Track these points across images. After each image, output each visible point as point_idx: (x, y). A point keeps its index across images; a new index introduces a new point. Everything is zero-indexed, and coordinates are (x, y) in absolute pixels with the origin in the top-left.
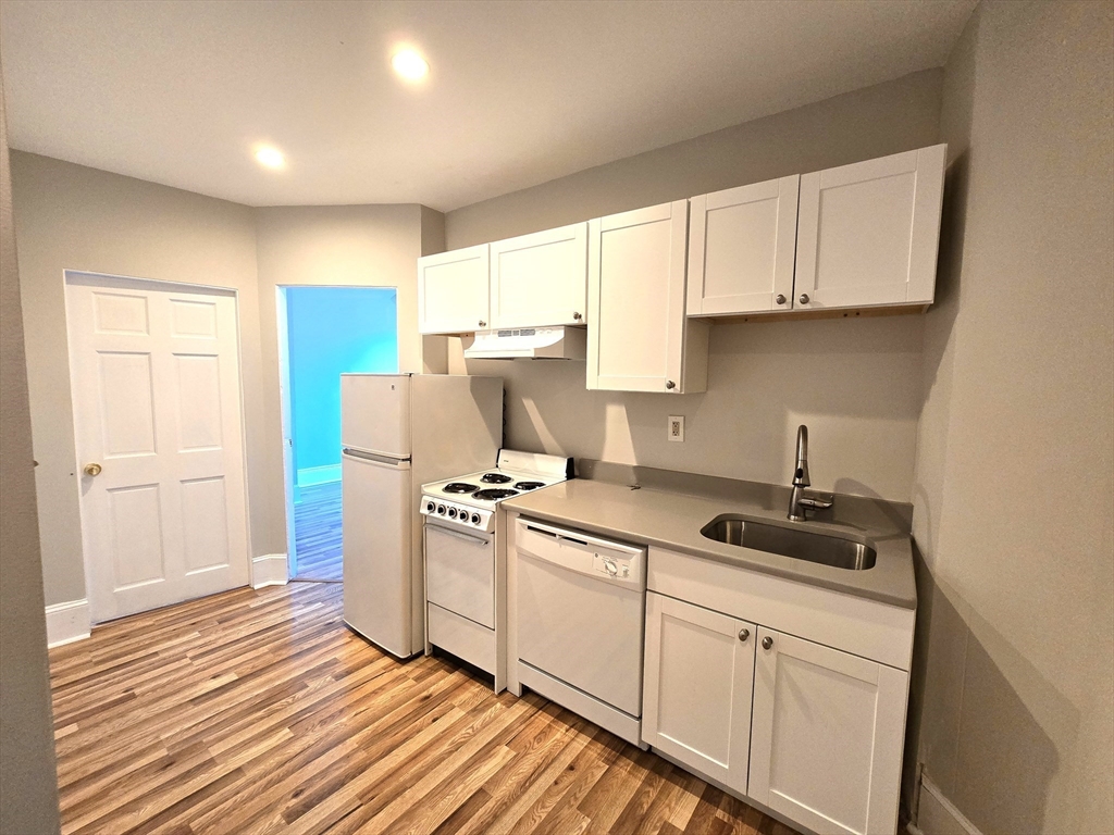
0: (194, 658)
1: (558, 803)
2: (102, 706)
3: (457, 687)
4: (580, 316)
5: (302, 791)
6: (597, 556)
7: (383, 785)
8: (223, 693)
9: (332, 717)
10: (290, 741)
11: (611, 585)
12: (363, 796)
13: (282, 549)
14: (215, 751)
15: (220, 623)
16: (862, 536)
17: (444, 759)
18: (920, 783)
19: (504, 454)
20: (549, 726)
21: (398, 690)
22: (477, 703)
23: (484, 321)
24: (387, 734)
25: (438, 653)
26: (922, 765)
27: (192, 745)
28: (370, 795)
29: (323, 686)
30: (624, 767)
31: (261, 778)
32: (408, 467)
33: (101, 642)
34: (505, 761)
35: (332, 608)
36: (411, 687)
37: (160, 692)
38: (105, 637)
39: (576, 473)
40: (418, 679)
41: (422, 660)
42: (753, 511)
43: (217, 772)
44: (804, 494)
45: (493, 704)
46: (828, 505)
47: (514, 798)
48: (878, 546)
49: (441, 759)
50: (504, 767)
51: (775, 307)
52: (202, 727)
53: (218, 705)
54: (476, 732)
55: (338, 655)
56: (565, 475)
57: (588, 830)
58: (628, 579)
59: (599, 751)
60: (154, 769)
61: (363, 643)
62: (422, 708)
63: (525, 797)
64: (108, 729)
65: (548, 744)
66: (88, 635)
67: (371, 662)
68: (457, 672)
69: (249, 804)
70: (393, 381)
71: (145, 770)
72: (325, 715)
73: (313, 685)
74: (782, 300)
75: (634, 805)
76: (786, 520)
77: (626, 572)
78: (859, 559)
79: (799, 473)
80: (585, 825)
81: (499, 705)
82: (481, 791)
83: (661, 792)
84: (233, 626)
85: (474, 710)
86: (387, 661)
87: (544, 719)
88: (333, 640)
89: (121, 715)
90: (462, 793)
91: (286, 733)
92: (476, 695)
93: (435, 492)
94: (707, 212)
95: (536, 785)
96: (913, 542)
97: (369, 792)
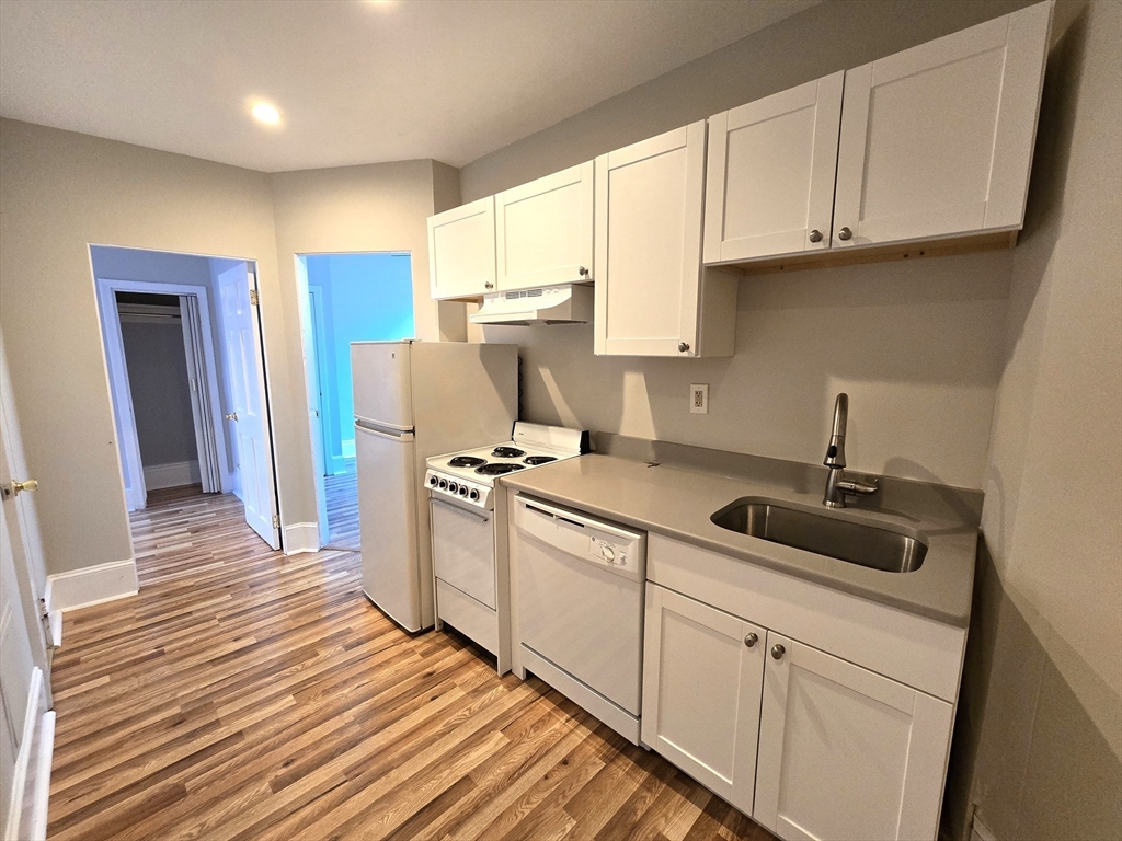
0: (222, 620)
1: (545, 800)
2: (134, 661)
3: (463, 665)
4: (587, 272)
5: (293, 761)
6: (594, 539)
7: (370, 762)
8: (240, 656)
9: (336, 687)
10: (293, 708)
11: (607, 572)
12: (351, 771)
13: (314, 519)
14: (222, 713)
15: (251, 587)
16: (913, 528)
17: (435, 740)
18: (971, 826)
19: (520, 427)
20: (549, 713)
21: (403, 664)
22: (479, 684)
23: (490, 282)
24: (385, 709)
25: (447, 629)
26: (975, 807)
27: (204, 705)
28: (356, 772)
29: (333, 656)
30: (624, 766)
31: (258, 744)
32: (412, 439)
33: (146, 600)
34: (498, 748)
35: (356, 577)
36: (416, 662)
37: (187, 651)
38: (150, 595)
39: (593, 446)
40: (424, 655)
41: (431, 635)
42: (781, 494)
43: (221, 733)
44: (844, 476)
45: (496, 686)
46: (872, 490)
47: (499, 789)
48: (931, 541)
49: (432, 741)
50: (493, 756)
51: (810, 247)
52: (215, 688)
53: (233, 667)
54: (473, 714)
55: (352, 625)
56: (579, 449)
57: (572, 835)
58: (625, 568)
59: (598, 747)
60: (166, 726)
61: (379, 614)
62: (423, 684)
63: (511, 790)
64: (135, 683)
65: (546, 733)
66: (136, 593)
67: (383, 634)
68: (464, 650)
69: (243, 769)
70: (393, 349)
71: (157, 727)
72: (329, 685)
73: (323, 654)
74: (817, 237)
75: (626, 810)
76: (822, 506)
77: (623, 559)
78: (907, 557)
79: (833, 452)
80: (569, 828)
81: (501, 687)
82: (467, 778)
83: (659, 800)
84: (263, 590)
85: (475, 691)
86: (398, 634)
87: (545, 706)
88: (350, 609)
89: (149, 670)
90: (447, 779)
91: (290, 700)
92: (479, 675)
93: (440, 466)
94: (728, 133)
95: (525, 778)
96: (981, 539)
97: (355, 768)
